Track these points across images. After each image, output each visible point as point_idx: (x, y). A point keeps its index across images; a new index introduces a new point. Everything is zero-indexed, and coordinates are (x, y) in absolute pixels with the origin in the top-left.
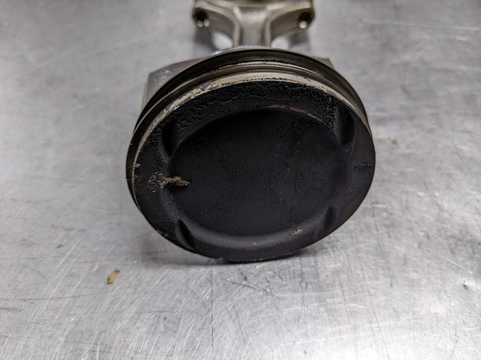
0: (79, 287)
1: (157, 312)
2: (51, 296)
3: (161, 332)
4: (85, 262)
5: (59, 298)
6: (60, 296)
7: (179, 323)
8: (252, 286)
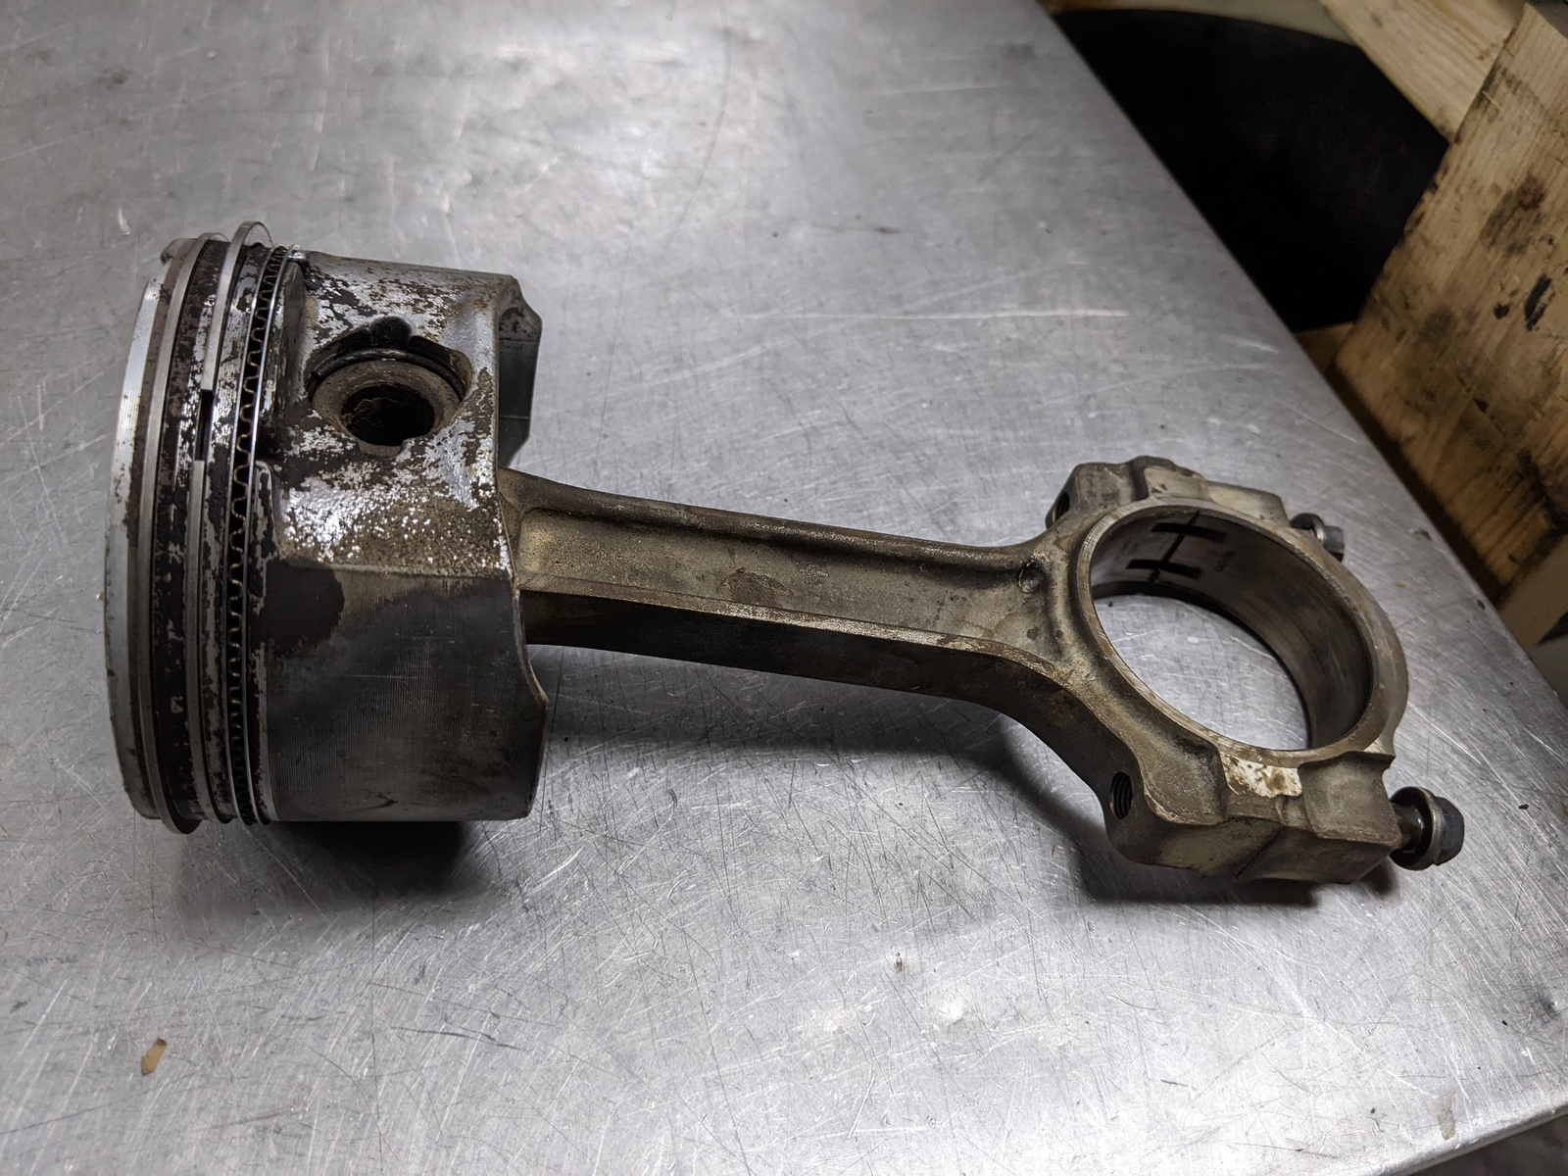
0: (76, 1093)
1: (258, 1119)
2: (12, 1127)
3: (271, 1161)
4: (86, 1033)
5: (32, 1126)
6: (33, 1119)
7: (309, 1135)
8: (460, 1032)
